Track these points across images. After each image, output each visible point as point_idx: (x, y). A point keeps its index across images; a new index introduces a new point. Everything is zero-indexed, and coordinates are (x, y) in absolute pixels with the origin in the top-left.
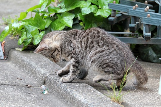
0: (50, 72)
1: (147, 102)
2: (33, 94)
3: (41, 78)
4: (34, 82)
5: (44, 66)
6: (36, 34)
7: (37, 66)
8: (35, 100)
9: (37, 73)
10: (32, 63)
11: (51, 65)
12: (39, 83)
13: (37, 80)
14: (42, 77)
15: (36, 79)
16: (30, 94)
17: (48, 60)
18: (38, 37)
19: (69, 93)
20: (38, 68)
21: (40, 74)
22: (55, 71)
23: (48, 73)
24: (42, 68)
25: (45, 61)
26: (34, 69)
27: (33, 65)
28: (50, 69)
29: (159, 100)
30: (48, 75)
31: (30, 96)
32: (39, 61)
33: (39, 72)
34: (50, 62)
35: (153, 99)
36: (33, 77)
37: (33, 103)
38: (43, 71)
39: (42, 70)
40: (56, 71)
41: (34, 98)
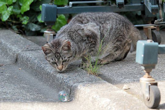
0: (21, 48)
1: (125, 72)
2: (5, 73)
3: (13, 55)
4: (6, 60)
5: (15, 43)
6: (3, 10)
7: (7, 43)
8: (8, 79)
9: (8, 50)
10: (3, 41)
11: (22, 41)
12: (11, 61)
13: (8, 57)
14: (14, 54)
15: (7, 56)
16: (2, 72)
17: (18, 36)
18: (6, 13)
19: (43, 69)
20: (9, 45)
21: (11, 52)
22: (27, 47)
23: (19, 50)
24: (13, 45)
25: (16, 38)
26: (5, 47)
27: (4, 43)
28: (22, 45)
29: (136, 69)
30: (19, 52)
31: (3, 75)
32: (9, 38)
33: (10, 49)
34: (20, 38)
35: (131, 69)
36: (4, 55)
37: (6, 82)
38: (14, 48)
39: (13, 47)
40: (28, 47)
41: (7, 77)
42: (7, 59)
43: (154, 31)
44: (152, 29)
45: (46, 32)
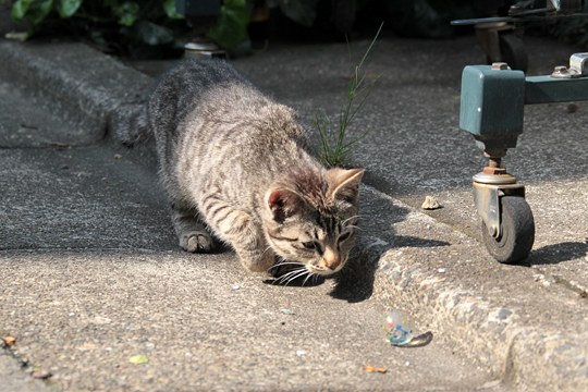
0: (120, 96)
1: (425, 158)
2: (76, 170)
3: (95, 116)
4: (75, 133)
5: (99, 81)
7: (77, 83)
8: (84, 187)
9: (80, 102)
10: (64, 75)
11: (120, 76)
12: (91, 133)
13: (81, 124)
14: (98, 114)
15: (79, 121)
16: (66, 168)
17: (108, 60)
20: (82, 87)
21: (90, 106)
22: (135, 93)
23: (113, 100)
24: (95, 86)
25: (101, 66)
26: (70, 93)
27: (67, 80)
28: (120, 87)
29: (459, 148)
30: (115, 107)
31: (68, 175)
32: (83, 67)
33: (87, 100)
34: (116, 67)
35: (443, 149)
36: (70, 116)
37: (78, 197)
38: (99, 96)
39: (96, 94)
40: (139, 93)
41: (82, 180)
42: (78, 130)
43: (508, 39)
44: (502, 33)
45: (191, 46)
